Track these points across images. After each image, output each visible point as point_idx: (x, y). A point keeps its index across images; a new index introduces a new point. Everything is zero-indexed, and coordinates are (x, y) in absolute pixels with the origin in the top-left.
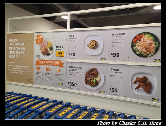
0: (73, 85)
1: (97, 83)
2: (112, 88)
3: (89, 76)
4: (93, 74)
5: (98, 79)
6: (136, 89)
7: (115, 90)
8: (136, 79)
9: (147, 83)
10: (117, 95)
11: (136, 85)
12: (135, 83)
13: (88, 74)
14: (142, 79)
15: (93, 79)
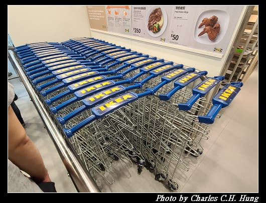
0: (138, 31)
1: (159, 29)
2: (173, 34)
3: (152, 20)
4: (157, 17)
5: (160, 23)
6: (200, 35)
7: (175, 37)
8: (203, 21)
9: (215, 26)
10: (177, 43)
11: (201, 30)
12: (200, 27)
13: (152, 17)
14: (211, 20)
15: (156, 23)
